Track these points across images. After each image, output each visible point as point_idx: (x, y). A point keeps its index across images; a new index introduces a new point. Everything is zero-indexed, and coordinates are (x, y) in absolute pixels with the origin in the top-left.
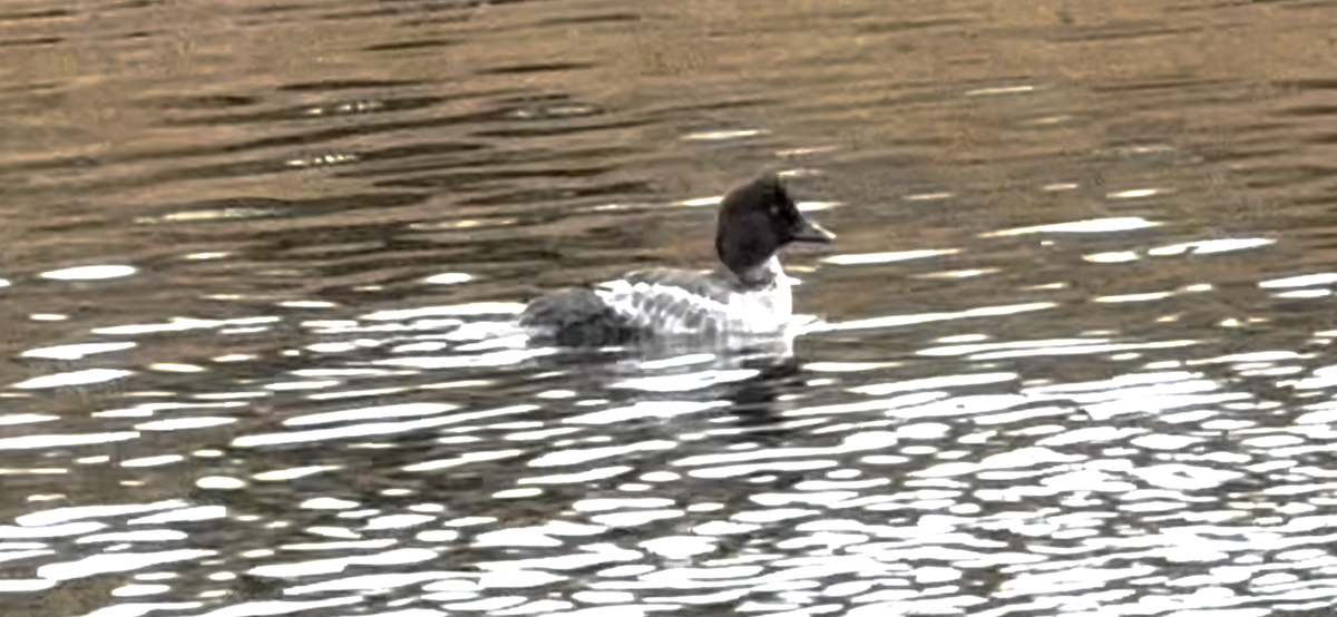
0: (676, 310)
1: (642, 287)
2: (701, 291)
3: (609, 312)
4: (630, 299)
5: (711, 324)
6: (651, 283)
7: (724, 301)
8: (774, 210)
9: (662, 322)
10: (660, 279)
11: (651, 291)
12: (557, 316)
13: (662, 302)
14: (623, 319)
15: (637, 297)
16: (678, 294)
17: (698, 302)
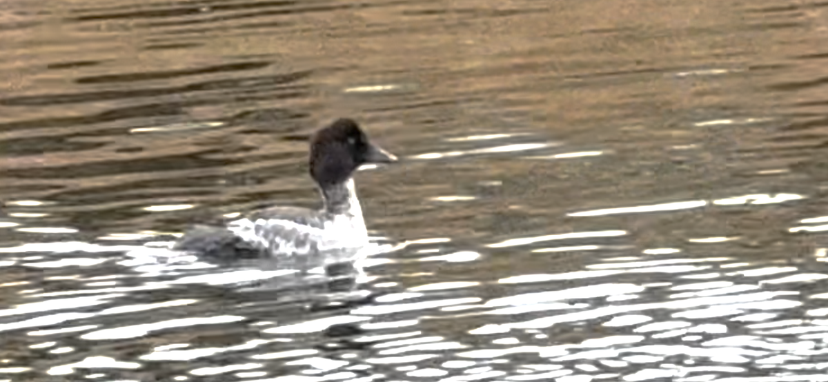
0: (287, 236)
1: (260, 222)
2: (304, 222)
3: (238, 240)
4: (253, 231)
5: (314, 246)
6: (266, 218)
7: (322, 227)
8: (352, 141)
9: (277, 246)
10: (273, 215)
11: (267, 224)
12: (200, 245)
13: (277, 231)
14: (248, 244)
15: (258, 228)
16: (288, 225)
17: (302, 229)
